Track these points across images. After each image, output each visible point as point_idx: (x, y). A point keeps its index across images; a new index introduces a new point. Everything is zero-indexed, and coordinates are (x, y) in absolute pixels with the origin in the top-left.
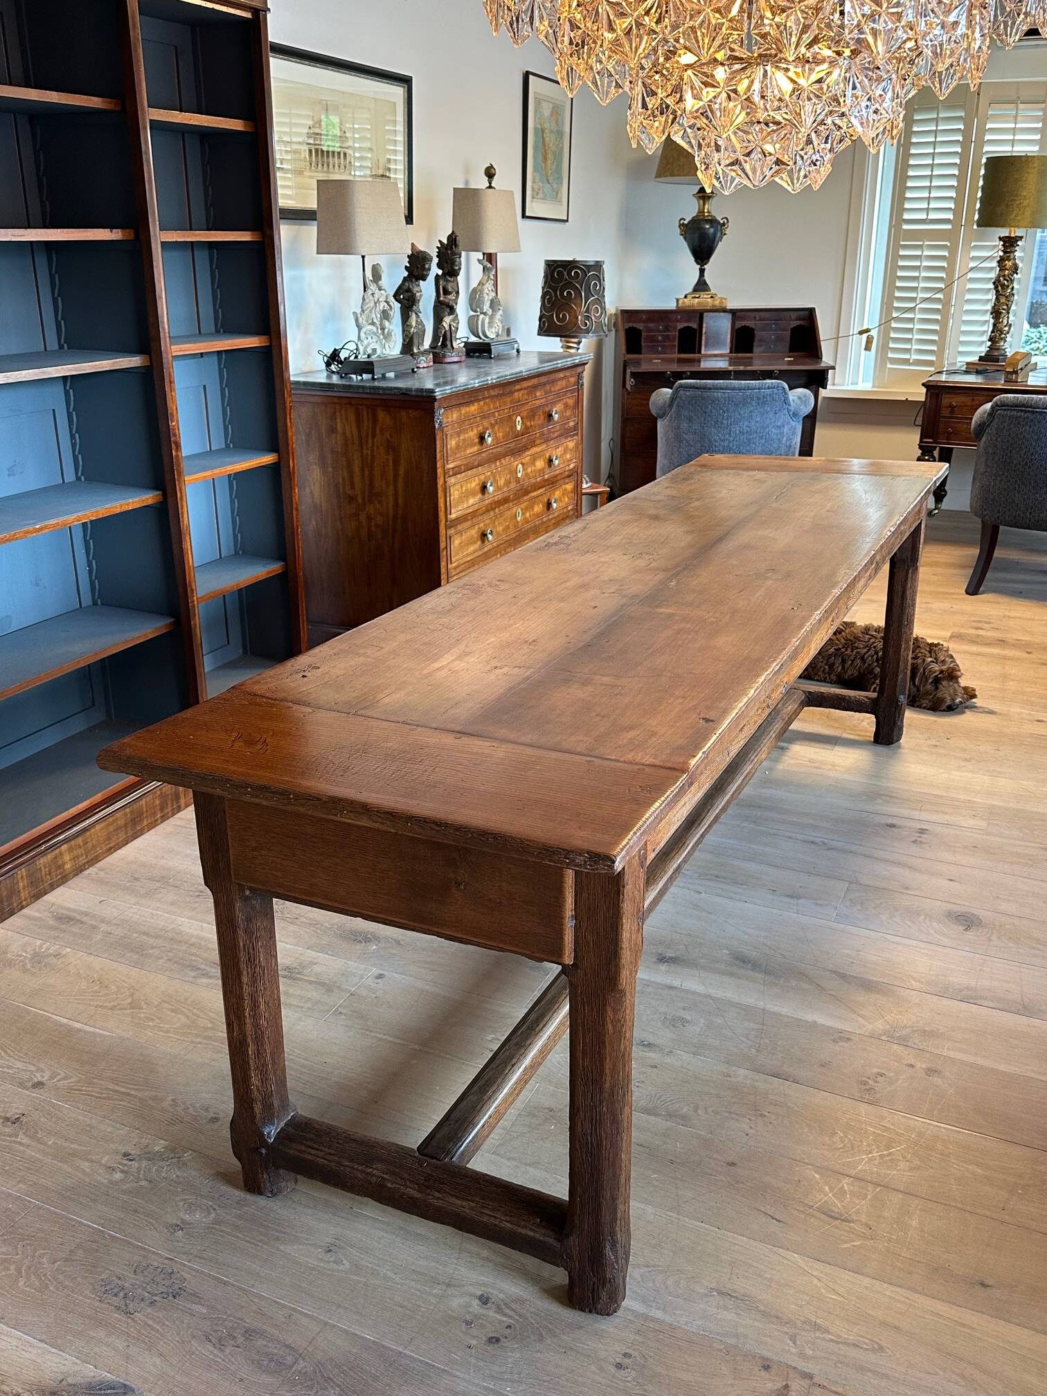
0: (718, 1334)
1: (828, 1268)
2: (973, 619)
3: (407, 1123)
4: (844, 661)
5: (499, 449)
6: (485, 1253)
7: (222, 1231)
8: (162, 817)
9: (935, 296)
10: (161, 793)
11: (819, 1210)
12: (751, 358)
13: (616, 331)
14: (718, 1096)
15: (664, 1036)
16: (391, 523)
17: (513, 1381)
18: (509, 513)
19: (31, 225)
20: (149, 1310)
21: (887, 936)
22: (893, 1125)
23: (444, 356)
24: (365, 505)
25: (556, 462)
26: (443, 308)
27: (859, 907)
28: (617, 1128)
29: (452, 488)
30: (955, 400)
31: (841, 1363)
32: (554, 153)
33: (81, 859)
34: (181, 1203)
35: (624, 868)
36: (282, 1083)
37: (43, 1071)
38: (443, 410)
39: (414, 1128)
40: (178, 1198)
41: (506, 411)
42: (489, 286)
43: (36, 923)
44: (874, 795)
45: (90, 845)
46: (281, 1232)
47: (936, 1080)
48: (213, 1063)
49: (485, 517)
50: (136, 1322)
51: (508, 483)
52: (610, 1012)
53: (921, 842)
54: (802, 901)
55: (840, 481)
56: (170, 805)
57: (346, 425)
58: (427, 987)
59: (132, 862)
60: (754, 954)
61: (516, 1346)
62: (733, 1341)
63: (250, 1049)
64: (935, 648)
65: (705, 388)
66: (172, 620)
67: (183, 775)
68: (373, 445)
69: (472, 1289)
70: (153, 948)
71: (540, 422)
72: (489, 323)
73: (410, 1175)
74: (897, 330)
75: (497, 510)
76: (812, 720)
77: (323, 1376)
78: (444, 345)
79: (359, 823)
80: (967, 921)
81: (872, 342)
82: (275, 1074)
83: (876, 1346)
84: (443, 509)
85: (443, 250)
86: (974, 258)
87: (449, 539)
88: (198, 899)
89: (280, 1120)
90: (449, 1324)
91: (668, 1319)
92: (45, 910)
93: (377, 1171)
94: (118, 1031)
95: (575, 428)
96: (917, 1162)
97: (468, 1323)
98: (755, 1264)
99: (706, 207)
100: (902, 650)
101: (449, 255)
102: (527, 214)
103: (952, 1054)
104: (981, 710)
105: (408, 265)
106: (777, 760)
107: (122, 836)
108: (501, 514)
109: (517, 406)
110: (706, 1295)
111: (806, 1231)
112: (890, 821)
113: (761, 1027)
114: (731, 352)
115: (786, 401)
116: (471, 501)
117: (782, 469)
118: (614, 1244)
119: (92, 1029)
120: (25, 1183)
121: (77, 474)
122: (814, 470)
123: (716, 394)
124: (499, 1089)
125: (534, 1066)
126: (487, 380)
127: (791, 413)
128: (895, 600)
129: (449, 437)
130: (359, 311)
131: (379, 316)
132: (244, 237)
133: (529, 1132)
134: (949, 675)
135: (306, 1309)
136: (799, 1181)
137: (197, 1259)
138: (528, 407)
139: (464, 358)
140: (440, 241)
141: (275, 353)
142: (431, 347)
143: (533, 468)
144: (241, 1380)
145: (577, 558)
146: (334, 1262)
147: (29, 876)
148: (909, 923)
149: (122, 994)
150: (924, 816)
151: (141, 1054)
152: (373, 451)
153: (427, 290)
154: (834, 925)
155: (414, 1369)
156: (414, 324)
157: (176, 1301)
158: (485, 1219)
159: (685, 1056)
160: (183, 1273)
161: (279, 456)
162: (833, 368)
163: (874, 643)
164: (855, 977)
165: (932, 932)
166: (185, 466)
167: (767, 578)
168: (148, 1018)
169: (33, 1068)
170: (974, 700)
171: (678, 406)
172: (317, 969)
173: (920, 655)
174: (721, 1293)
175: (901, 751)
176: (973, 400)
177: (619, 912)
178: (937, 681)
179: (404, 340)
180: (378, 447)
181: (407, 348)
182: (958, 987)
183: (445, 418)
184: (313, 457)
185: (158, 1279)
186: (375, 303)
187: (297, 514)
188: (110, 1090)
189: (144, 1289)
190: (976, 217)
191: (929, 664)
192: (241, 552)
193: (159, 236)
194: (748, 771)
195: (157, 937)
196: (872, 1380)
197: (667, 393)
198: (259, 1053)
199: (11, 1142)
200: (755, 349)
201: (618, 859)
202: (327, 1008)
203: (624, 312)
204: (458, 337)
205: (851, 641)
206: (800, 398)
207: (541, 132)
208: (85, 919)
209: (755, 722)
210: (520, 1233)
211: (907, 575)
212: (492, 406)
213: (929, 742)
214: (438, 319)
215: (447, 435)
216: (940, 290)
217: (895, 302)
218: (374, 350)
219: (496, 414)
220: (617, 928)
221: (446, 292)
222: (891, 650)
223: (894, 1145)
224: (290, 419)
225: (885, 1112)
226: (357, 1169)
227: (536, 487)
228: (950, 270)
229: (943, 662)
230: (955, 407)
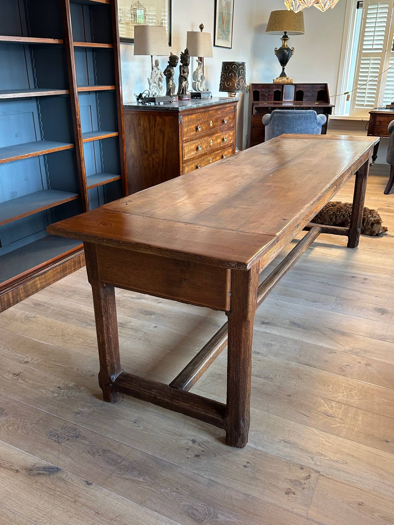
0: (283, 456)
1: (326, 434)
2: (387, 203)
3: (165, 378)
4: (336, 217)
5: (203, 133)
6: (194, 425)
7: (95, 415)
8: (74, 269)
9: (374, 79)
10: (74, 260)
11: (323, 413)
12: (302, 103)
13: (250, 92)
14: (284, 371)
15: (264, 350)
16: (161, 161)
17: (204, 471)
18: (207, 159)
19: (24, 36)
20: (67, 442)
21: (351, 316)
22: (352, 383)
23: (183, 97)
24: (151, 155)
25: (225, 140)
26: (183, 78)
27: (340, 306)
28: (246, 375)
29: (185, 148)
30: (382, 119)
31: (331, 467)
32: (227, 21)
33: (43, 283)
34: (80, 405)
35: (250, 269)
36: (118, 359)
37: (28, 357)
38: (182, 116)
39: (168, 380)
40: (78, 403)
41: (206, 118)
42: (200, 71)
43: (26, 306)
44: (346, 266)
45: (47, 278)
46: (117, 416)
47: (370, 368)
48: (93, 356)
49: (198, 160)
50: (62, 446)
51: (206, 147)
52: (244, 329)
53: (365, 283)
54: (318, 303)
55: (337, 142)
56: (77, 265)
57: (144, 122)
58: (173, 331)
59: (63, 285)
60: (299, 322)
61: (206, 458)
62: (289, 459)
63: (106, 346)
64: (372, 212)
65: (284, 113)
66: (78, 195)
67: (80, 235)
68: (155, 130)
69: (189, 438)
70: (70, 315)
71: (220, 124)
72: (200, 85)
73: (166, 394)
74: (359, 93)
75: (202, 158)
76: (324, 238)
77: (132, 467)
78: (183, 93)
79: (147, 253)
80: (383, 311)
81: (349, 97)
82: (115, 356)
83: (344, 462)
84: (181, 156)
85: (183, 56)
86: (390, 64)
87: (184, 168)
88: (87, 299)
89: (117, 373)
90: (180, 449)
91: (264, 450)
92: (30, 301)
93: (154, 392)
94: (57, 344)
95: (233, 127)
96: (361, 397)
97: (188, 449)
98: (298, 432)
99: (286, 43)
100: (360, 210)
101: (185, 58)
102: (216, 45)
103: (376, 359)
104: (389, 236)
105: (169, 61)
106: (309, 253)
107: (59, 276)
108: (204, 160)
109: (211, 117)
110: (279, 442)
111: (318, 420)
112: (353, 275)
113: (301, 347)
114: (294, 101)
115: (316, 118)
116: (192, 153)
117: (315, 138)
118: (244, 420)
119: (47, 343)
120: (21, 397)
121: (41, 138)
122: (327, 139)
123: (288, 115)
124: (200, 365)
125: (214, 358)
126: (199, 105)
127: (317, 123)
128: (357, 190)
129: (184, 127)
130: (150, 78)
131: (157, 80)
132: (106, 46)
133: (212, 382)
134: (377, 222)
135: (126, 443)
136: (315, 402)
137: (85, 425)
138: (215, 117)
139: (190, 98)
140: (182, 52)
141: (117, 92)
142: (178, 94)
143: (216, 142)
144: (101, 467)
145: (233, 167)
146: (137, 426)
147: (24, 288)
148: (360, 312)
149: (58, 331)
150: (366, 273)
151: (66, 352)
152: (154, 133)
153: (176, 71)
154: (331, 312)
155: (167, 465)
156: (171, 84)
157: (77, 439)
158: (194, 410)
159: (272, 357)
160: (80, 430)
161: (118, 133)
162: (334, 106)
163: (348, 209)
164: (338, 331)
165: (369, 315)
166: (83, 136)
167: (309, 174)
168: (68, 340)
169: (25, 357)
170: (386, 232)
171: (273, 120)
172: (132, 324)
173: (366, 214)
174: (284, 441)
175: (358, 250)
176: (389, 119)
177: (248, 290)
178: (372, 224)
179: (167, 90)
180: (156, 131)
181: (168, 93)
182: (378, 335)
183: (183, 120)
184: (132, 135)
185: (70, 431)
186: (156, 75)
187: (125, 156)
188: (53, 364)
189: (65, 434)
190: (392, 47)
191: (369, 218)
192: (104, 172)
193: (73, 44)
194: (298, 255)
195: (72, 311)
196: (343, 474)
197: (269, 115)
198: (109, 347)
199: (16, 382)
200: (304, 100)
201: (248, 265)
202: (136, 337)
203: (253, 84)
204: (188, 91)
205: (339, 209)
206: (321, 117)
207: (221, 13)
208: (45, 305)
209: (303, 225)
210: (208, 416)
211: (362, 180)
212: (201, 116)
213: (369, 247)
214: (181, 83)
215: (183, 126)
216: (377, 77)
217: (359, 81)
218: (156, 93)
219: (203, 119)
220: (247, 296)
221: (184, 72)
222: (355, 211)
223: (352, 390)
224: (123, 119)
225: (349, 379)
226: (146, 392)
227: (217, 150)
228: (381, 69)
229: (375, 217)
230: (382, 121)
